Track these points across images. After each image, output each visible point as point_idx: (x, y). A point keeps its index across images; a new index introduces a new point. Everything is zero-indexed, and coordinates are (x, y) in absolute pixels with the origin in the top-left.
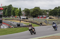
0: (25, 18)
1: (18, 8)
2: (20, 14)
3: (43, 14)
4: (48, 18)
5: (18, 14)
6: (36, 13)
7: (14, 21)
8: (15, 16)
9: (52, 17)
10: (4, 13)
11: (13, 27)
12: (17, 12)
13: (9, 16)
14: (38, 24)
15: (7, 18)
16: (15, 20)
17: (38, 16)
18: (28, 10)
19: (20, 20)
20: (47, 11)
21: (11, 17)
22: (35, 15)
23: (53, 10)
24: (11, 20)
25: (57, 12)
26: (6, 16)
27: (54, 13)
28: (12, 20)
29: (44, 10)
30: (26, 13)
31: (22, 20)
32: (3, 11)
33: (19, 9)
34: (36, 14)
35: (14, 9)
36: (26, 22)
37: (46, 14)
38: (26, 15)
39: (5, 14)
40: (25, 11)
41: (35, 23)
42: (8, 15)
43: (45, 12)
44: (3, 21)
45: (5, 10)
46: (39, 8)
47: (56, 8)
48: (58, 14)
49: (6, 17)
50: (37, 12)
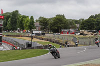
0: (41, 33)
1: (28, 17)
2: (31, 26)
3: (71, 26)
4: (79, 33)
5: (29, 26)
6: (58, 25)
7: (22, 38)
8: (23, 29)
9: (85, 32)
10: (5, 24)
11: (19, 49)
12: (27, 23)
13: (14, 29)
14: (61, 44)
15: (10, 33)
16: (23, 36)
17: (62, 31)
18: (45, 19)
19: (32, 37)
20: (76, 22)
21: (16, 31)
22: (56, 28)
23: (87, 21)
24: (16, 36)
25: (93, 24)
26: (9, 30)
27: (88, 25)
28: (18, 36)
29: (72, 20)
30: (41, 25)
31: (34, 37)
32: (3, 21)
33: (30, 18)
34: (58, 27)
35: (22, 19)
36: (42, 39)
37: (75, 28)
38: (41, 29)
39: (7, 26)
40: (41, 22)
41: (56, 42)
42: (12, 29)
43: (74, 24)
44: (4, 38)
45: (7, 20)
46: (64, 17)
47: (92, 17)
48: (96, 27)
49: (8, 32)
50: (60, 24)
